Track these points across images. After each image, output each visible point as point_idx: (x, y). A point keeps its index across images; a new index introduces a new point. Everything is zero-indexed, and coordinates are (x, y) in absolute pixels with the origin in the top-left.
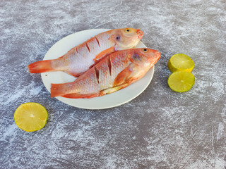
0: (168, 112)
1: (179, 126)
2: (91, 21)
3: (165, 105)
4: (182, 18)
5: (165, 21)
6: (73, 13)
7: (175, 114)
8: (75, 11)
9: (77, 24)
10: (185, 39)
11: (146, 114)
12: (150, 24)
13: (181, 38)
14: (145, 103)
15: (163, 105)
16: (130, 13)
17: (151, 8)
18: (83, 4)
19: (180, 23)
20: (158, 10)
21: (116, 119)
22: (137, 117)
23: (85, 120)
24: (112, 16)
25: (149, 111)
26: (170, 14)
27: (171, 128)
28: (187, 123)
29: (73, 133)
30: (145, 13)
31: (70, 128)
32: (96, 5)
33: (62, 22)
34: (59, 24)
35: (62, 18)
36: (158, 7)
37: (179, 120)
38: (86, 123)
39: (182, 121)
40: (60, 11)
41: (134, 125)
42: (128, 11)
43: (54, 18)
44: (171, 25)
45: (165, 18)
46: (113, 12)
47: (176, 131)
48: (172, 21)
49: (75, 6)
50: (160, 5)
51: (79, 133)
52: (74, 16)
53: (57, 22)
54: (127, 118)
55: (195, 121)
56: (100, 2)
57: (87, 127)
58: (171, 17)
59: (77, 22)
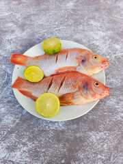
0: (94, 137)
1: (102, 151)
2: (37, 36)
3: (93, 130)
4: (119, 35)
5: (103, 38)
6: (22, 27)
7: (99, 139)
8: (25, 25)
9: (25, 40)
10: (119, 58)
11: (75, 138)
12: (89, 41)
13: (115, 57)
14: (75, 126)
15: (90, 130)
16: (73, 28)
17: (92, 22)
18: (32, 17)
19: (117, 40)
20: (99, 24)
21: (50, 142)
22: (67, 140)
23: (24, 141)
24: (57, 30)
25: (78, 135)
26: (108, 29)
27: (95, 153)
28: (109, 149)
29: (13, 154)
30: (86, 28)
31: (11, 149)
32: (44, 18)
33: (13, 36)
34: (10, 38)
35: (13, 32)
36: (99, 21)
37: (103, 146)
38: (25, 144)
39: (105, 146)
40: (11, 24)
41: (64, 148)
42: (71, 26)
43: (6, 32)
44: (108, 42)
45: (104, 34)
46: (58, 26)
47: (99, 156)
48: (110, 37)
49: (25, 18)
50: (101, 19)
51: (18, 153)
52: (23, 30)
53: (8, 37)
54: (59, 141)
55: (116, 148)
56: (48, 15)
57: (25, 148)
58: (109, 33)
59: (25, 37)
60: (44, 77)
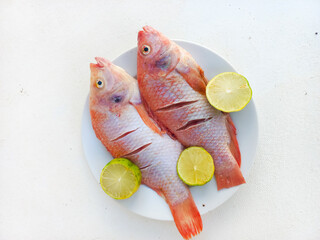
60: (185, 147)
